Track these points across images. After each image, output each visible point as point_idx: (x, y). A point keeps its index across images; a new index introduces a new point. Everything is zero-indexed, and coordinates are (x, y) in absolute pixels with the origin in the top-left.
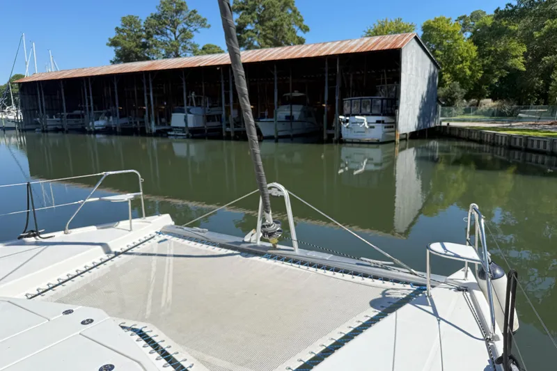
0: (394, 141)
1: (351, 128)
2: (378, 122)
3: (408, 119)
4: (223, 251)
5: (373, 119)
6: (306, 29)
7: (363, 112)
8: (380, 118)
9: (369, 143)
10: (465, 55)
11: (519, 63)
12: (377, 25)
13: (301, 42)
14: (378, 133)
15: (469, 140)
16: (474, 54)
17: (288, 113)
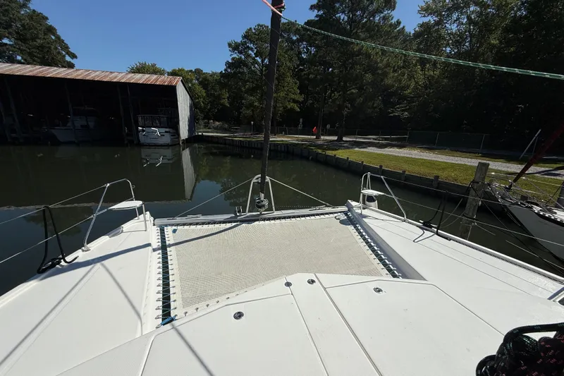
0: (179, 144)
1: (147, 136)
2: (166, 132)
3: (184, 133)
4: (229, 225)
5: (163, 130)
6: (74, 56)
7: (154, 124)
8: (167, 130)
9: (162, 146)
10: (200, 94)
11: (226, 102)
12: (138, 64)
13: (71, 66)
14: (167, 139)
15: (218, 143)
16: (204, 95)
17: (85, 123)
